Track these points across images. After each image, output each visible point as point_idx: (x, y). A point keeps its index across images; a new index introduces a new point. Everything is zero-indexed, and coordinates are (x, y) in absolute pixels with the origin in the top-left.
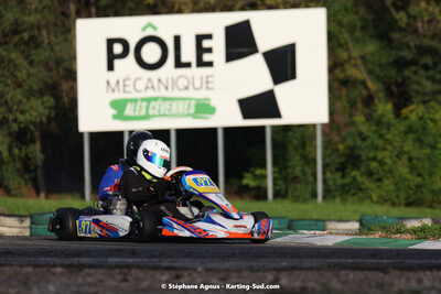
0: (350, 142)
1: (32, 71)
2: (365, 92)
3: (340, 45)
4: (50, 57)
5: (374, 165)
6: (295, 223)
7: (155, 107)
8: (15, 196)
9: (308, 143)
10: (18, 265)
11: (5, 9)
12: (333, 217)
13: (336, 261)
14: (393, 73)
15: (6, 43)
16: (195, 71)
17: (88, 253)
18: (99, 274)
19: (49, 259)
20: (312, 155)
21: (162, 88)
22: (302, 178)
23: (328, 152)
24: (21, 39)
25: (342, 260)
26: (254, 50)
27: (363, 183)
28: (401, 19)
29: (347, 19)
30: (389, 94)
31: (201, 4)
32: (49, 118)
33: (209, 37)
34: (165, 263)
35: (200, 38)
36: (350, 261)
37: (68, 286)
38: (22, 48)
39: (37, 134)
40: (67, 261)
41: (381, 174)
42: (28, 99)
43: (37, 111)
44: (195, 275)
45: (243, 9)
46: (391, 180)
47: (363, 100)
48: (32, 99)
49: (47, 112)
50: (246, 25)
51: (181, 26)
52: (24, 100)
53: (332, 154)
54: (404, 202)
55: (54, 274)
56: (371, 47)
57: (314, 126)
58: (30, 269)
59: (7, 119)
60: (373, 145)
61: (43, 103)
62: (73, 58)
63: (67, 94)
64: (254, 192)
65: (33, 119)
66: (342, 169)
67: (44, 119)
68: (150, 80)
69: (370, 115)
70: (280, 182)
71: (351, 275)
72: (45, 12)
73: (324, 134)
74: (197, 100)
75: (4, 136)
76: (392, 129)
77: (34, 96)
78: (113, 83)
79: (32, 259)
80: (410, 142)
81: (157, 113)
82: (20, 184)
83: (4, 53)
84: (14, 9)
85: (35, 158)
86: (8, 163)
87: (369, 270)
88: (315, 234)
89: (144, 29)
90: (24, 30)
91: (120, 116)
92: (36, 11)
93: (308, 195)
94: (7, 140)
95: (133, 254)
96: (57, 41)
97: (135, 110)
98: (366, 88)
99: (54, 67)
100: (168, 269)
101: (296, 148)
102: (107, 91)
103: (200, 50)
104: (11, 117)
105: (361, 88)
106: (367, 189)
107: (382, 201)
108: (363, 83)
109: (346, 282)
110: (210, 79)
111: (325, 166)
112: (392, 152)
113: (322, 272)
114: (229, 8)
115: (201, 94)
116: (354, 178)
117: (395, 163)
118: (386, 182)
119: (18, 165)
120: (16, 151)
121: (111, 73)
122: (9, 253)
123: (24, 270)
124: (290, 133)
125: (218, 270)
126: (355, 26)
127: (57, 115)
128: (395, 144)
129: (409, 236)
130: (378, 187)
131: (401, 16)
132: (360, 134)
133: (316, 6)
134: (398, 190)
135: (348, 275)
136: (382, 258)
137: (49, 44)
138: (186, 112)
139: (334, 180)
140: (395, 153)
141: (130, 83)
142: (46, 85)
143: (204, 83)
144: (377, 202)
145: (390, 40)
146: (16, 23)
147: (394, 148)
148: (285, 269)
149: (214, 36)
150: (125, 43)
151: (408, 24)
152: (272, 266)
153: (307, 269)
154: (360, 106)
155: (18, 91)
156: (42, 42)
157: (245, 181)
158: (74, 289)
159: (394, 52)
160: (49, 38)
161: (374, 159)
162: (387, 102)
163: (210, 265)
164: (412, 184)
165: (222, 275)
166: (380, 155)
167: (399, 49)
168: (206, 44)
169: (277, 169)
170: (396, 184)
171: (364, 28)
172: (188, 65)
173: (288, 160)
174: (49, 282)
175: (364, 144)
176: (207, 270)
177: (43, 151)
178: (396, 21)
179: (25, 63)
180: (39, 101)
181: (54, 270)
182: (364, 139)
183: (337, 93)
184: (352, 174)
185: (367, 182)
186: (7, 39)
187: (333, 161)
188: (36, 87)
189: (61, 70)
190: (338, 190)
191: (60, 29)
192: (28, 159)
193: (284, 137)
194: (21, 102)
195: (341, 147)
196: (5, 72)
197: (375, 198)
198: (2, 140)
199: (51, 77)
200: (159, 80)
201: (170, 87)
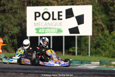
0: (97, 41)
1: (15, 20)
2: (102, 28)
3: (95, 15)
4: (20, 16)
5: (104, 47)
6: (83, 62)
7: (47, 30)
8: (10, 52)
9: (87, 40)
10: (11, 72)
11: (8, 3)
12: (93, 60)
13: (94, 73)
14: (109, 23)
15: (8, 12)
16: (57, 21)
17: (29, 69)
18: (32, 75)
19: (19, 71)
20: (88, 44)
22: (85, 50)
23: (92, 43)
24: (13, 12)
25: (96, 73)
26: (73, 16)
27: (101, 51)
28: (111, 9)
29: (97, 8)
30: (108, 28)
31: (59, 3)
32: (19, 32)
33: (61, 12)
35: (59, 12)
36: (98, 73)
38: (13, 14)
39: (16, 37)
40: (24, 71)
41: (106, 49)
42: (14, 27)
43: (16, 30)
45: (70, 5)
46: (108, 51)
47: (101, 30)
48: (15, 27)
49: (19, 31)
50: (71, 9)
51: (54, 9)
52: (13, 28)
53: (93, 44)
54: (111, 56)
55: (20, 75)
56: (104, 16)
57: (88, 36)
58: (14, 73)
60: (103, 41)
61: (18, 28)
62: (26, 17)
63: (24, 26)
64: (72, 53)
65: (15, 33)
66: (95, 47)
67: (18, 33)
68: (46, 23)
69: (103, 34)
70: (79, 51)
72: (19, 4)
73: (91, 38)
74: (58, 29)
75: (7, 37)
76: (109, 37)
77: (15, 26)
78: (36, 24)
79: (15, 70)
80: (113, 41)
81: (47, 32)
82: (11, 49)
83: (8, 15)
84: (11, 4)
85: (15, 43)
86: (9, 44)
87: (103, 76)
88: (88, 65)
89: (44, 10)
90: (13, 9)
91: (38, 32)
92: (16, 4)
93: (86, 54)
94: (8, 38)
95: (41, 70)
96: (22, 12)
97: (41, 31)
99: (21, 19)
101: (83, 42)
102: (35, 26)
103: (59, 16)
104: (9, 32)
106: (102, 53)
107: (106, 56)
108: (101, 25)
110: (61, 23)
111: (91, 47)
112: (108, 43)
113: (90, 76)
114: (67, 5)
115: (59, 27)
116: (98, 50)
117: (109, 46)
118: (107, 51)
119: (11, 44)
120: (10, 41)
121: (35, 21)
122: (8, 69)
123: (13, 74)
124: (82, 38)
126: (100, 10)
127: (21, 32)
128: (109, 41)
129: (113, 66)
130: (105, 52)
131: (112, 8)
132: (100, 39)
133: (89, 5)
134: (110, 53)
136: (106, 73)
137: (20, 13)
138: (55, 32)
139: (93, 50)
140: (109, 44)
141: (40, 24)
142: (18, 23)
143: (60, 24)
144: (104, 57)
145: (109, 14)
146: (11, 7)
147: (109, 42)
148: (81, 75)
149: (63, 12)
150: (39, 13)
151: (113, 10)
152: (77, 74)
153: (86, 75)
154: (100, 31)
155: (11, 25)
156: (18, 12)
157: (70, 50)
159: (109, 17)
160: (20, 11)
161: (104, 45)
162: (107, 30)
164: (114, 52)
166: (105, 44)
167: (111, 16)
168: (60, 14)
169: (78, 47)
170: (109, 52)
171: (102, 11)
172: (56, 19)
173: (81, 45)
175: (101, 41)
177: (17, 41)
178: (110, 9)
179: (13, 18)
180: (17, 28)
181: (21, 74)
183: (94, 28)
184: (98, 49)
185: (102, 51)
186: (9, 11)
187: (93, 45)
188: (16, 24)
189: (22, 20)
190: (94, 53)
191: (22, 9)
192: (13, 43)
193: (80, 39)
194: (12, 28)
195: (95, 42)
196: (8, 20)
197: (104, 56)
198: (7, 38)
199: (20, 22)
200: (48, 23)
201: (51, 25)
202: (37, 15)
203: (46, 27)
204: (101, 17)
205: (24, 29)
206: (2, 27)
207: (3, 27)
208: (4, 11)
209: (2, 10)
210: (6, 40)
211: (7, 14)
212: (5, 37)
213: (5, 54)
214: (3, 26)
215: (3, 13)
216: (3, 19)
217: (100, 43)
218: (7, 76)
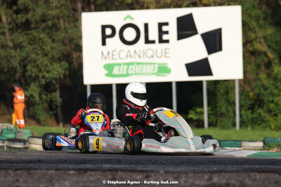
0: (257, 91)
1: (54, 45)
2: (266, 59)
3: (250, 29)
4: (65, 37)
5: (272, 105)
6: (222, 142)
7: (132, 69)
8: (43, 125)
9: (230, 91)
10: (45, 169)
11: (37, 6)
12: (246, 139)
13: (248, 166)
15: (37, 28)
17: (90, 161)
18: (97, 175)
19: (65, 165)
20: (233, 99)
21: (137, 57)
22: (226, 114)
23: (243, 97)
24: (47, 26)
25: (252, 166)
26: (195, 32)
27: (265, 117)
29: (254, 13)
31: (162, 3)
32: (65, 75)
33: (167, 24)
34: (139, 168)
35: (161, 25)
36: (257, 167)
37: (77, 182)
38: (48, 31)
39: (57, 86)
40: (77, 166)
41: (277, 111)
43: (57, 71)
44: (158, 175)
45: (188, 6)
47: (265, 64)
48: (54, 63)
49: (63, 72)
50: (190, 17)
51: (149, 17)
52: (49, 64)
53: (245, 99)
55: (68, 175)
56: (270, 31)
57: (234, 81)
58: (53, 172)
59: (38, 76)
60: (271, 93)
61: (61, 66)
62: (80, 37)
63: (77, 60)
64: (196, 123)
65: (54, 76)
66: (252, 108)
67: (62, 76)
68: (129, 51)
69: (270, 74)
70: (212, 117)
71: (258, 176)
72: (62, 8)
73: (240, 85)
74: (159, 64)
75: (36, 87)
77: (54, 61)
78: (105, 54)
79: (54, 165)
81: (133, 72)
82: (46, 117)
83: (36, 35)
84: (42, 7)
85: (56, 101)
86: (39, 104)
87: (270, 172)
88: (234, 150)
89: (125, 19)
90: (49, 20)
91: (110, 74)
92: (56, 7)
93: (230, 125)
94: (38, 90)
95: (119, 162)
96: (69, 26)
97: (119, 71)
98: (267, 56)
99: (68, 43)
100: (141, 171)
101: (222, 95)
102: (102, 58)
103: (161, 33)
104: (41, 75)
105: (264, 57)
106: (268, 121)
107: (278, 128)
108: (265, 54)
109: (254, 180)
110: (167, 51)
111: (241, 106)
113: (240, 174)
114: (179, 6)
115: (162, 61)
116: (260, 114)
118: (280, 116)
119: (46, 105)
121: (104, 47)
122: (39, 161)
123: (50, 172)
124: (219, 85)
125: (173, 173)
126: (260, 17)
127: (70, 74)
130: (275, 120)
132: (263, 86)
133: (235, 4)
135: (256, 176)
136: (278, 165)
138: (152, 72)
139: (247, 115)
141: (116, 53)
142: (63, 55)
144: (274, 129)
146: (44, 15)
148: (216, 172)
149: (170, 24)
150: (113, 28)
152: (208, 170)
153: (230, 172)
154: (263, 68)
155: (45, 58)
156: (60, 27)
157: (190, 116)
158: (82, 184)
160: (64, 25)
161: (272, 102)
162: (280, 65)
163: (168, 169)
165: (176, 175)
166: (276, 99)
169: (210, 108)
171: (265, 19)
172: (153, 42)
173: (217, 103)
174: (65, 180)
175: (266, 92)
176: (166, 172)
177: (61, 97)
179: (49, 41)
180: (59, 65)
181: (68, 172)
182: (266, 89)
183: (248, 60)
184: (258, 111)
185: (268, 116)
186: (38, 25)
187: (246, 103)
188: (56, 56)
189: (72, 45)
190: (249, 122)
191: (71, 19)
192: (52, 101)
193: (215, 88)
194: (47, 65)
195: (251, 94)
196: (37, 46)
197: (273, 127)
198: (35, 89)
199: (66, 50)
200: (135, 52)
201: (142, 56)
202: (108, 32)
203: (129, 60)
204: (264, 35)
205: (76, 68)
206: (22, 64)
207: (24, 63)
208: (26, 26)
209: (21, 22)
210: (34, 95)
211: (33, 32)
212: (30, 87)
213: (31, 129)
214: (26, 62)
215: (23, 30)
216: (24, 44)
217: (263, 98)
218: (36, 177)
